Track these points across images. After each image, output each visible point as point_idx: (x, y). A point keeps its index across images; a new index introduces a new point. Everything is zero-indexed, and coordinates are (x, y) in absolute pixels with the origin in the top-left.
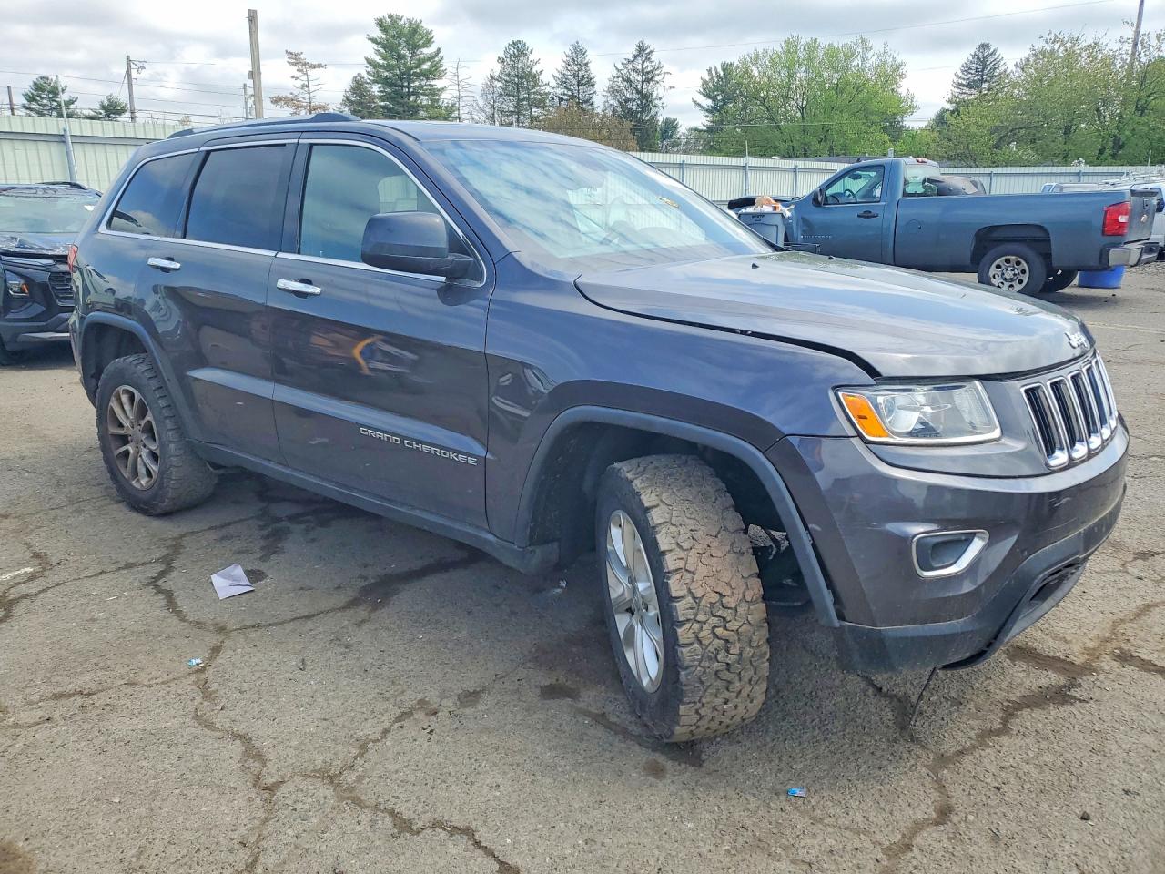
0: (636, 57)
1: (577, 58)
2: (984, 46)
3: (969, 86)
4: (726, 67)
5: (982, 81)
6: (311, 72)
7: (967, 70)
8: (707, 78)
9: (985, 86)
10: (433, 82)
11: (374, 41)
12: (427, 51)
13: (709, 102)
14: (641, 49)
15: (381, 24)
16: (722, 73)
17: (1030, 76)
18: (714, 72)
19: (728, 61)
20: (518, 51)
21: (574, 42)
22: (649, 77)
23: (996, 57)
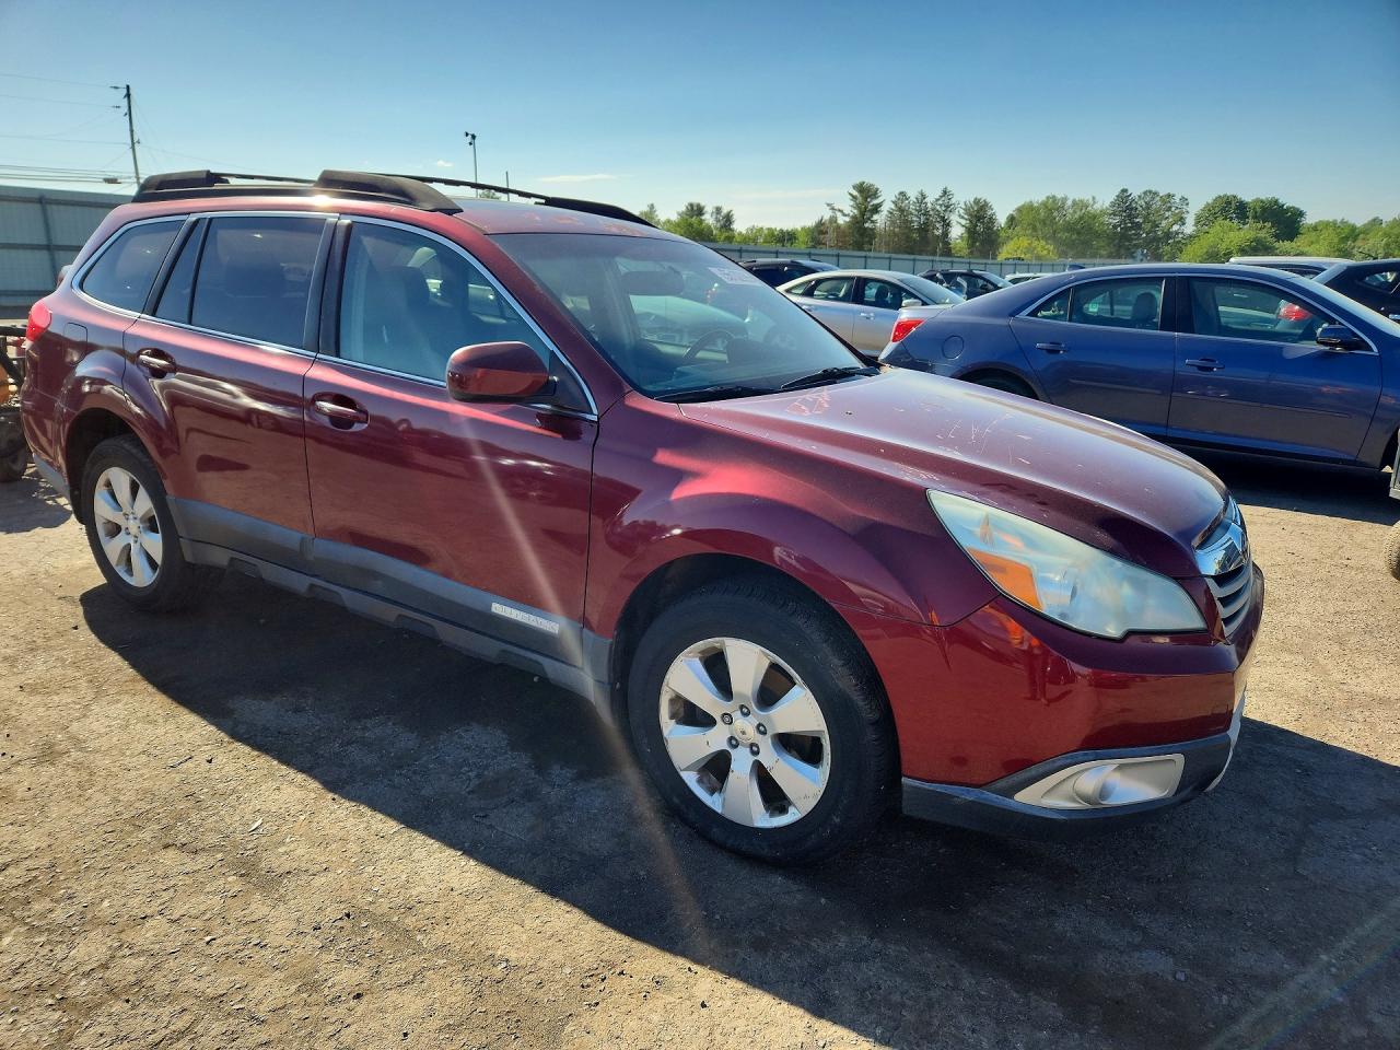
0: (944, 196)
2: (1124, 191)
4: (977, 201)
7: (1113, 205)
8: (967, 208)
11: (850, 194)
12: (875, 202)
14: (945, 192)
15: (854, 187)
16: (974, 205)
17: (1142, 205)
19: (979, 197)
21: (922, 191)
22: (947, 208)
23: (1131, 197)
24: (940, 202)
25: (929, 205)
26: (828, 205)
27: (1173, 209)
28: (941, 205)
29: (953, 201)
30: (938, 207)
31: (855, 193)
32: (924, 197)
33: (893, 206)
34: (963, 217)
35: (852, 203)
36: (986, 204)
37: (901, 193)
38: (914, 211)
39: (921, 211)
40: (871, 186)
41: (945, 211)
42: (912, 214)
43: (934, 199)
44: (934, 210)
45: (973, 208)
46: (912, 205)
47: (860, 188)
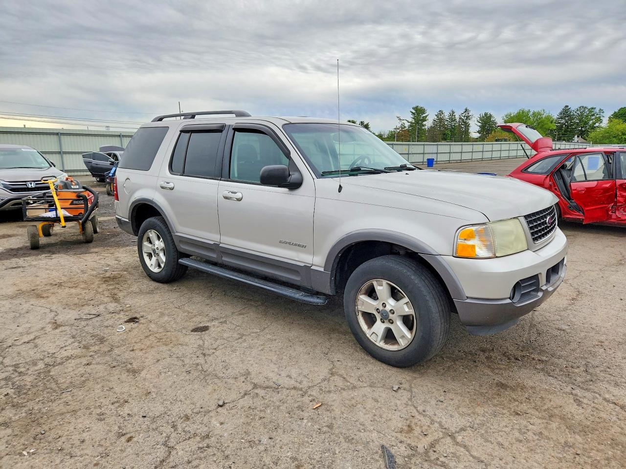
0: (465, 112)
2: (567, 106)
3: (561, 118)
5: (566, 117)
7: (561, 114)
9: (567, 118)
10: (424, 122)
12: (424, 115)
13: (480, 124)
14: (466, 110)
15: (413, 109)
17: (578, 114)
18: (481, 115)
20: (441, 112)
21: (452, 110)
22: (468, 117)
24: (464, 115)
25: (457, 117)
26: (398, 117)
27: (596, 115)
29: (470, 114)
30: (463, 118)
31: (414, 111)
32: (453, 112)
33: (436, 117)
34: (480, 123)
35: (412, 116)
36: (491, 116)
38: (448, 119)
39: (452, 119)
40: (421, 108)
41: (466, 119)
42: (447, 121)
43: (460, 114)
44: (460, 118)
45: (484, 117)
46: (447, 117)
47: (416, 109)
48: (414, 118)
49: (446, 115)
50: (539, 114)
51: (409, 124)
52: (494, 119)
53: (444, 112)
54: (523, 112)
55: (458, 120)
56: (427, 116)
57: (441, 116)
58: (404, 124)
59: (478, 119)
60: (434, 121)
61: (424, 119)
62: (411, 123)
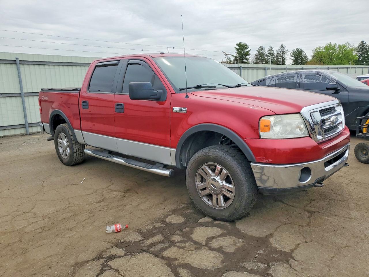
0: (281, 48)
1: (271, 49)
3: (359, 51)
6: (228, 56)
7: (358, 47)
8: (292, 52)
9: (363, 51)
10: (247, 57)
11: (235, 48)
12: (247, 50)
14: (282, 46)
15: (237, 45)
16: (296, 51)
18: (294, 51)
19: (298, 48)
20: (261, 48)
21: (270, 46)
22: (284, 53)
23: (366, 44)
24: (280, 50)
25: (275, 52)
26: (224, 52)
28: (281, 52)
29: (286, 49)
30: (280, 53)
31: (238, 47)
32: (272, 48)
33: (257, 53)
34: (293, 57)
35: (237, 52)
36: (302, 51)
37: (260, 47)
38: (268, 54)
39: (271, 53)
40: (244, 44)
41: (283, 54)
42: (267, 55)
43: (277, 49)
44: (277, 53)
45: (296, 52)
46: (266, 52)
47: (239, 45)
48: (238, 53)
49: (266, 51)
50: (344, 46)
51: (234, 58)
52: (304, 54)
53: (264, 47)
54: (330, 46)
55: (275, 54)
56: (249, 51)
57: (261, 51)
58: (230, 58)
59: (292, 54)
60: (256, 55)
61: (247, 54)
62: (236, 57)
